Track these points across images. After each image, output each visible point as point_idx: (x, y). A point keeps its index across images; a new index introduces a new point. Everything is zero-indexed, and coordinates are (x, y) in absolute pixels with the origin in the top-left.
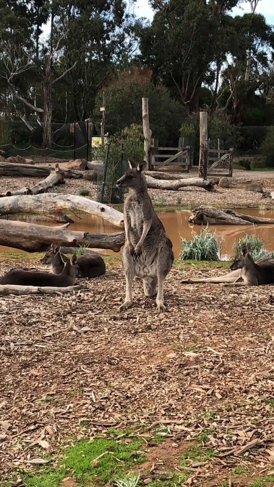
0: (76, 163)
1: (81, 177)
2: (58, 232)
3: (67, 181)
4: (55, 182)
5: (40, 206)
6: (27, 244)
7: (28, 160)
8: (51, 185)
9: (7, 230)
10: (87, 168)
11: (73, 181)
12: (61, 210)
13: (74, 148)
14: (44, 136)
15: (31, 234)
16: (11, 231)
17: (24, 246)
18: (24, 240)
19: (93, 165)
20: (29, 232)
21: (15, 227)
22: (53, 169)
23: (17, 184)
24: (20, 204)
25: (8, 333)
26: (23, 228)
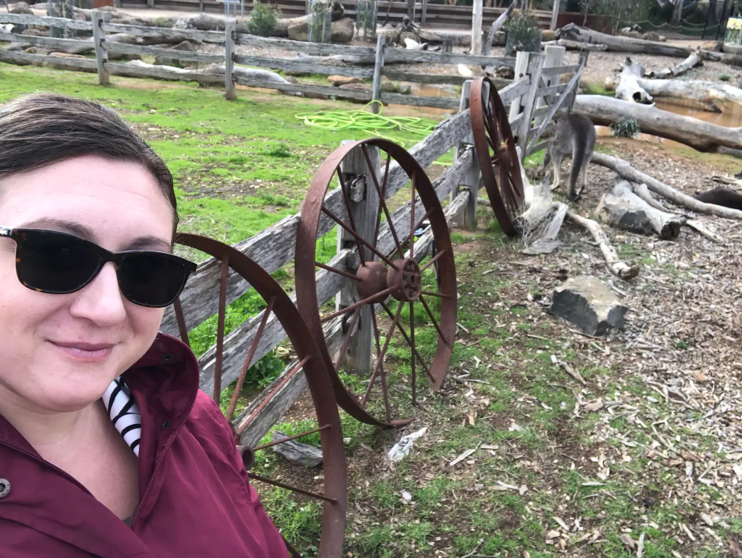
0: (712, 44)
1: (718, 60)
2: (733, 134)
3: (705, 63)
4: (694, 63)
5: (690, 93)
6: (697, 142)
7: (661, 37)
8: (691, 67)
9: (679, 125)
10: (722, 51)
11: (710, 64)
12: (712, 99)
13: (705, 26)
14: (675, 12)
15: (704, 133)
16: (684, 128)
17: (694, 143)
18: (694, 137)
19: (728, 48)
20: (702, 131)
21: (688, 123)
22: (694, 51)
23: (656, 63)
24: (671, 89)
25: (738, 277)
26: (696, 125)
